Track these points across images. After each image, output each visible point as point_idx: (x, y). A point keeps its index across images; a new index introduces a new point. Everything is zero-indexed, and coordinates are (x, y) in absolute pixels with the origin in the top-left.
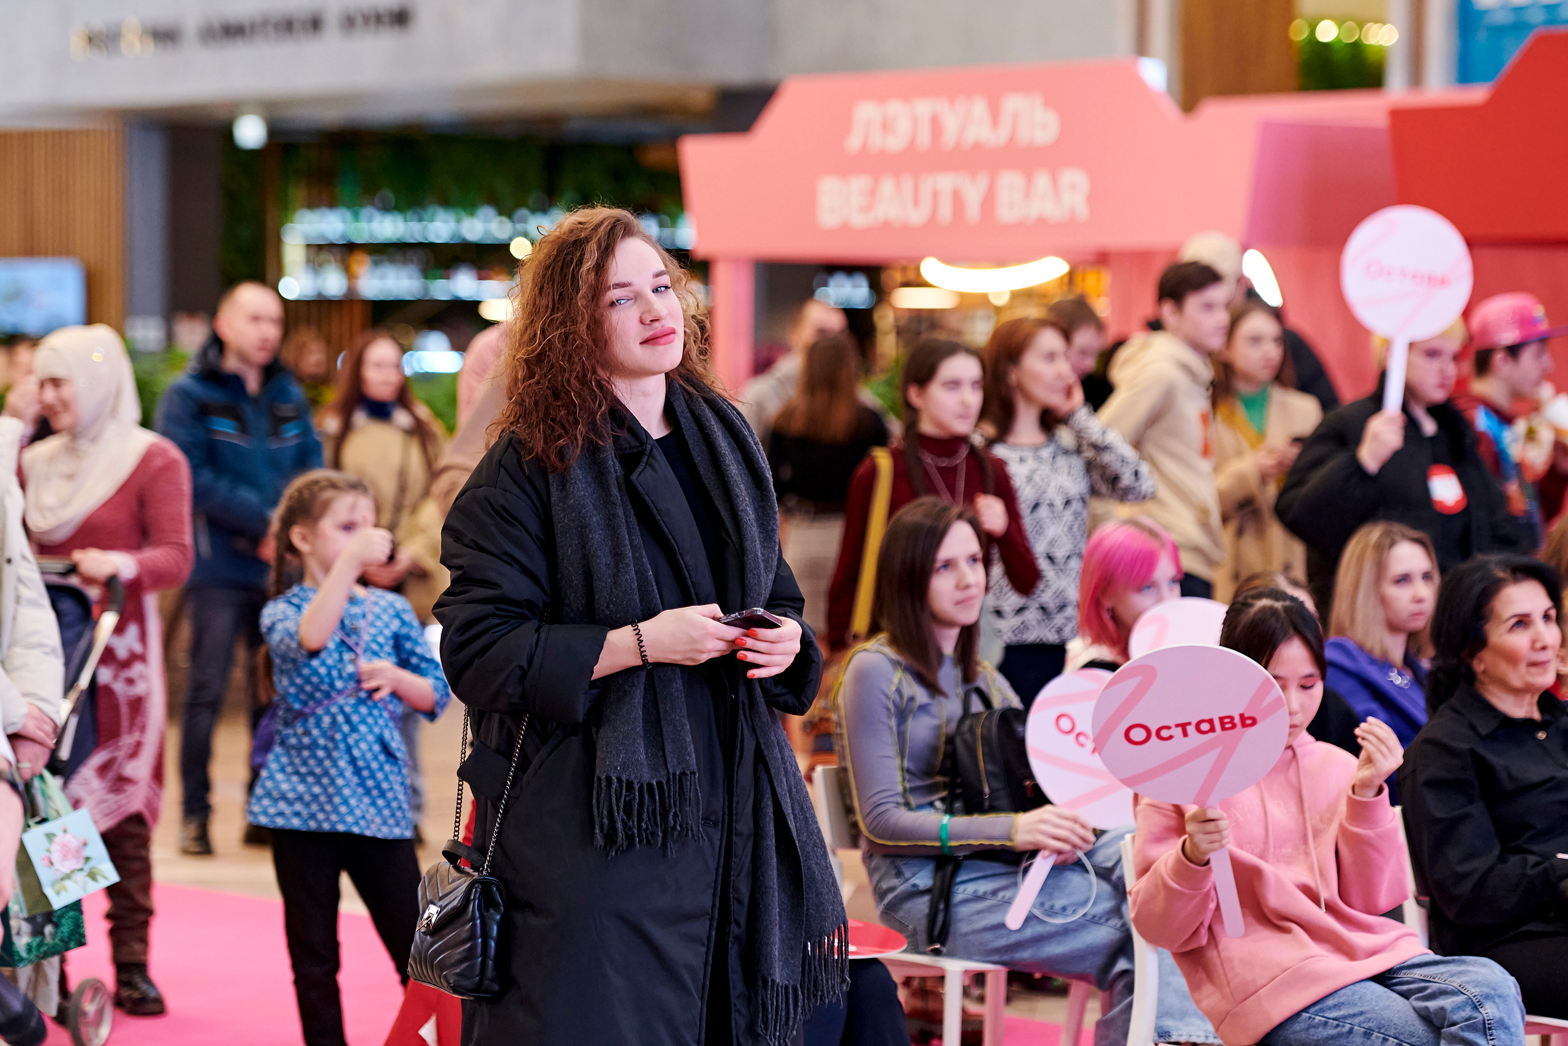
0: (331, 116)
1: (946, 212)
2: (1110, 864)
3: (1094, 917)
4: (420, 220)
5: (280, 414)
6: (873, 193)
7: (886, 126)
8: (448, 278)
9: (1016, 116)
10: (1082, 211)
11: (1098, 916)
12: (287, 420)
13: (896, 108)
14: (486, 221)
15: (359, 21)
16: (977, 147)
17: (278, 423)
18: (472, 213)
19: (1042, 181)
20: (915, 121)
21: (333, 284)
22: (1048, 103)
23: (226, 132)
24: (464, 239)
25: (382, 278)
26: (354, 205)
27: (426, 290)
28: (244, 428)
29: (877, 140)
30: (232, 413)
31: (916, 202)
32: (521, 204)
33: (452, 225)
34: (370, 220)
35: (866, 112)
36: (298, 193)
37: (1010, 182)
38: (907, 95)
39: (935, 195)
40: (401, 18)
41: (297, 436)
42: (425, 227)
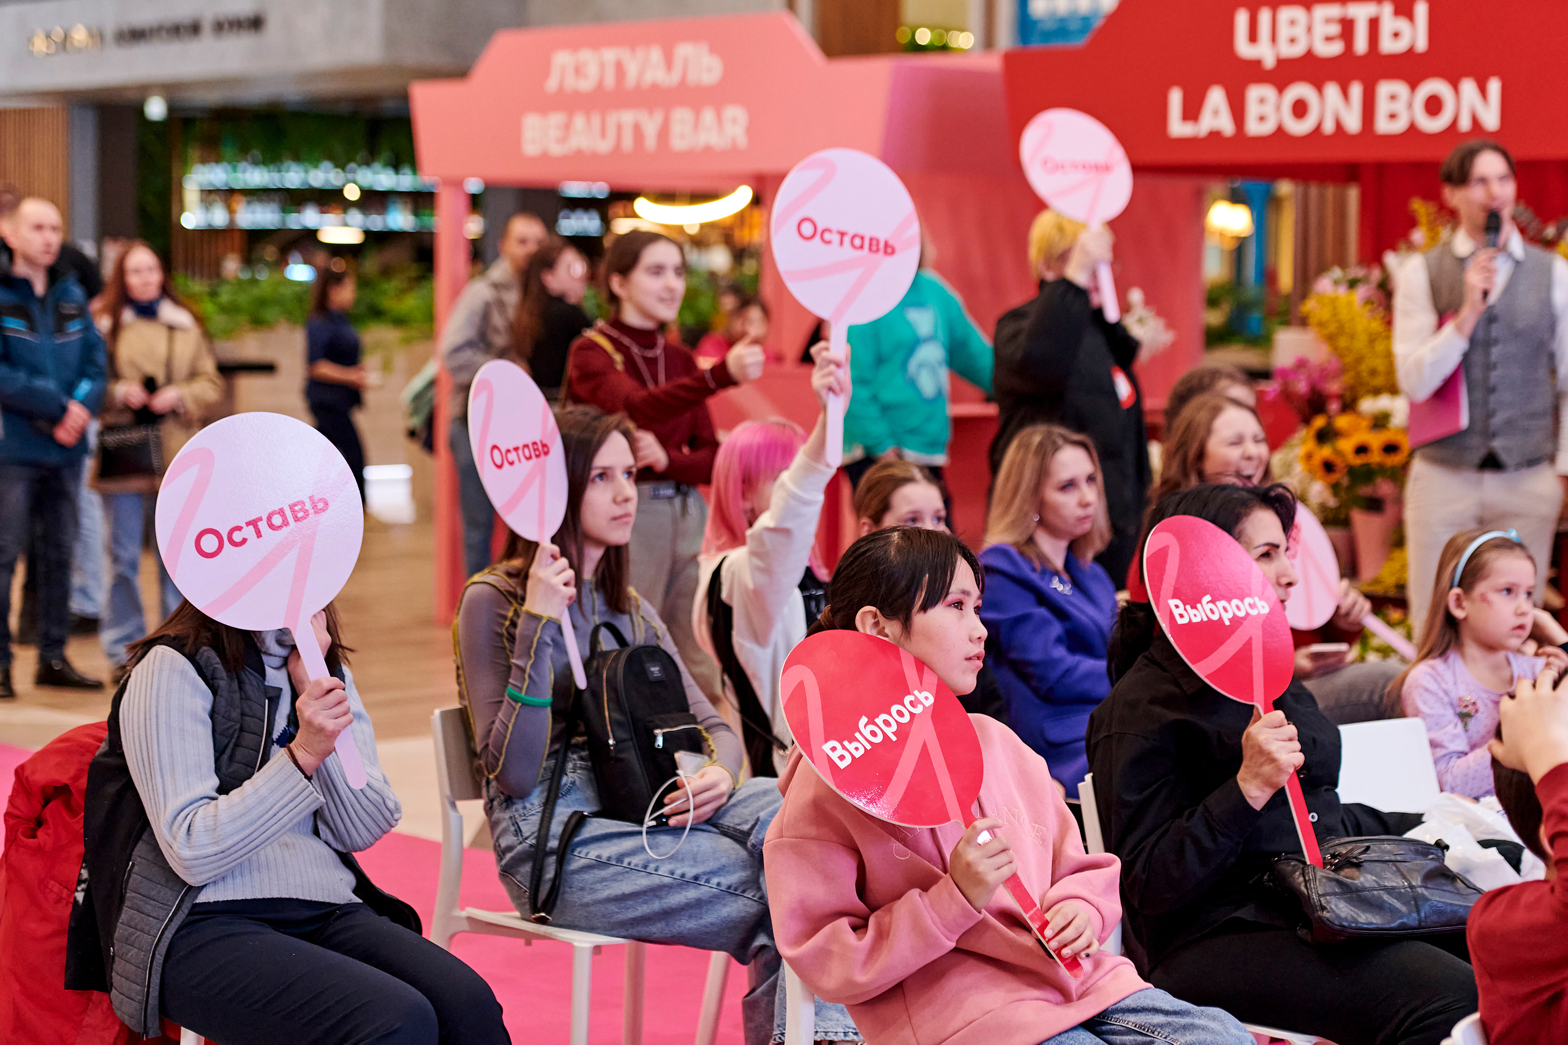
0: (213, 98)
1: (628, 143)
2: (746, 827)
3: (729, 887)
4: (279, 171)
5: (66, 312)
6: (567, 127)
7: (578, 71)
8: (299, 212)
9: (686, 62)
10: (742, 141)
11: (734, 886)
12: (71, 317)
13: (586, 56)
14: (326, 172)
15: (226, 26)
16: (655, 87)
17: (61, 321)
18: (316, 167)
19: (708, 116)
20: (602, 66)
21: (219, 217)
22: (713, 50)
23: (138, 110)
24: (310, 186)
25: (253, 212)
26: (233, 162)
27: (284, 222)
28: (32, 328)
29: (572, 83)
30: (21, 312)
31: (603, 134)
32: (351, 159)
33: (302, 175)
34: (244, 171)
35: (562, 59)
36: (194, 153)
37: (681, 117)
38: (596, 45)
39: (619, 128)
40: (256, 23)
41: (79, 331)
42: (282, 176)
